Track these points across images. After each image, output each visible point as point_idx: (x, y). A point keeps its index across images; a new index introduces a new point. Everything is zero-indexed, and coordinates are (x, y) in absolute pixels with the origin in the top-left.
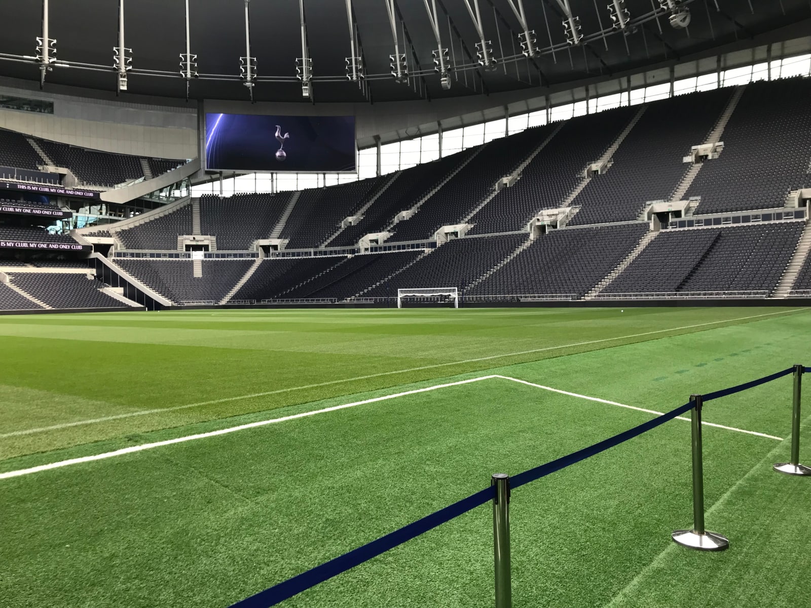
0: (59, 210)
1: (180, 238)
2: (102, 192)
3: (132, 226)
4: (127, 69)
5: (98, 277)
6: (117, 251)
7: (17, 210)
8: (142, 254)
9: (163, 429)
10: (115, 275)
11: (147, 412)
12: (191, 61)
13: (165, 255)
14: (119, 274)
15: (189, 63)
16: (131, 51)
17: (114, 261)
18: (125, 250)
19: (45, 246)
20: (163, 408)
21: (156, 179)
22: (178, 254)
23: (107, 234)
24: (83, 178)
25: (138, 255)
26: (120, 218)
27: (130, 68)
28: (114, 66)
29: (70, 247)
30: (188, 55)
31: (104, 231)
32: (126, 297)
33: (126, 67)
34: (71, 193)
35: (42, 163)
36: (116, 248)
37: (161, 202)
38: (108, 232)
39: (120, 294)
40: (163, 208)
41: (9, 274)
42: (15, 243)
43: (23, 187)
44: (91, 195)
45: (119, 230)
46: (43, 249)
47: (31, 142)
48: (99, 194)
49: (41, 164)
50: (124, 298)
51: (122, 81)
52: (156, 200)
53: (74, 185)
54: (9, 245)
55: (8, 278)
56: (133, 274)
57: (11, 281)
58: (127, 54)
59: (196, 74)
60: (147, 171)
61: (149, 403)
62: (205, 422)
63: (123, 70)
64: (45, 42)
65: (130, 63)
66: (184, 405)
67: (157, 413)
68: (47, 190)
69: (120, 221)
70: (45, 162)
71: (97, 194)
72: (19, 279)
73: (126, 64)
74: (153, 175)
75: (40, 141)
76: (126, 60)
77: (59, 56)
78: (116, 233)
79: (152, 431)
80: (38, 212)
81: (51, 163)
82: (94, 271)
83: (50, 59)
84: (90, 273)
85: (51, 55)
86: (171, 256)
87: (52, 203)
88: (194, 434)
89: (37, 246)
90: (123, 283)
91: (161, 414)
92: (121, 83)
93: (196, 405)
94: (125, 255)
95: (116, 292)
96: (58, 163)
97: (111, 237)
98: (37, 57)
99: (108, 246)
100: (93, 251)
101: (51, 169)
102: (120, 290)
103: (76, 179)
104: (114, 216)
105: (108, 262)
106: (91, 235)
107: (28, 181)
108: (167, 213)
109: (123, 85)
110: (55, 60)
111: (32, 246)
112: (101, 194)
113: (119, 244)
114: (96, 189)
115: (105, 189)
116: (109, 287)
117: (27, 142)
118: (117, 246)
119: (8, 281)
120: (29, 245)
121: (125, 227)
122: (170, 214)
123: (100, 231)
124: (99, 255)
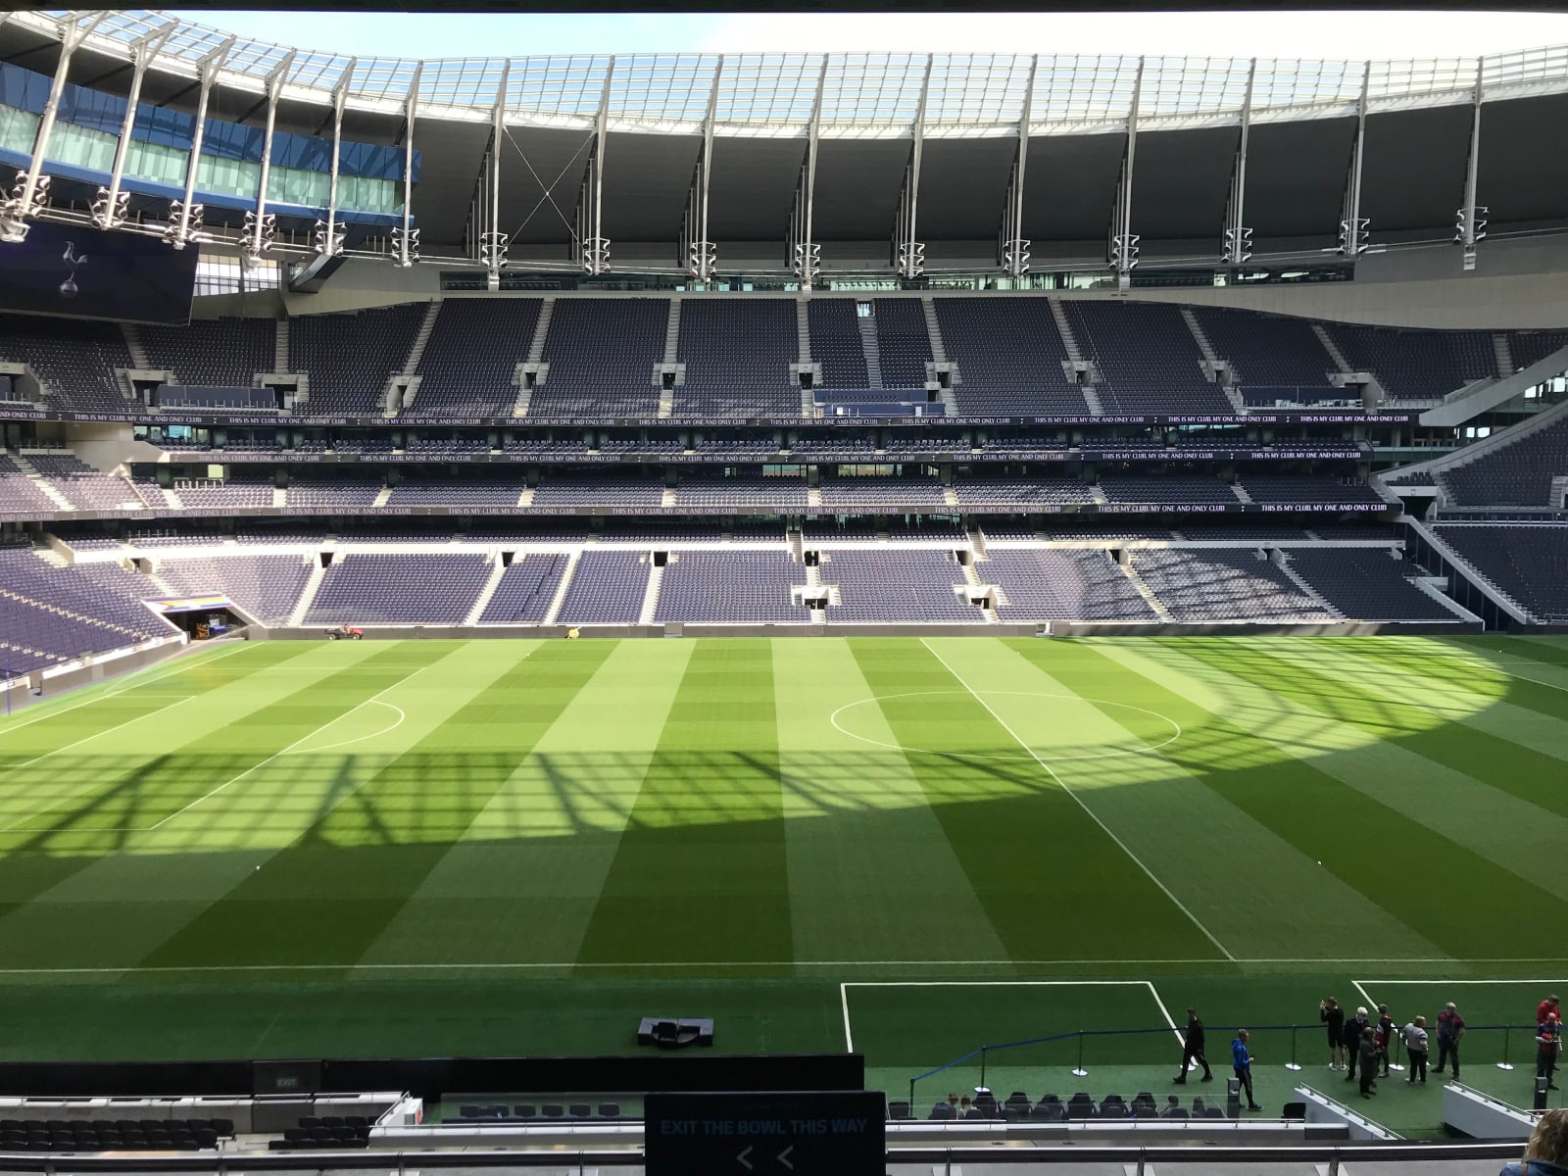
0: (1356, 448)
1: (1556, 481)
2: (1424, 411)
3: (1469, 460)
4: (1478, 238)
5: (1408, 554)
6: (1441, 511)
7: (1299, 456)
8: (1485, 514)
10: (1436, 555)
13: (1524, 517)
14: (1443, 555)
17: (1435, 529)
18: (1455, 509)
19: (1334, 508)
21: (1518, 375)
22: (1551, 515)
23: (1425, 480)
24: (1396, 390)
25: (1477, 516)
26: (1449, 449)
27: (1484, 235)
28: (1457, 238)
29: (1370, 508)
31: (1421, 474)
32: (1452, 598)
33: (1475, 236)
34: (1375, 419)
36: (1440, 505)
38: (1428, 474)
40: (1530, 421)
41: (1283, 550)
42: (1295, 505)
43: (1308, 419)
44: (1405, 418)
45: (1446, 468)
46: (1331, 512)
47: (1318, 329)
48: (1417, 418)
49: (1332, 372)
50: (1447, 597)
51: (1469, 257)
53: (1382, 403)
54: (1287, 508)
55: (1284, 558)
56: (1465, 555)
57: (1288, 562)
58: (1478, 214)
60: (1504, 359)
63: (1470, 240)
64: (1351, 225)
65: (1483, 229)
68: (1340, 419)
69: (1449, 453)
70: (1337, 366)
71: (1414, 414)
72: (1300, 560)
73: (1475, 230)
74: (1515, 368)
75: (1332, 327)
76: (1476, 224)
77: (1373, 240)
78: (1443, 475)
80: (1327, 455)
81: (1349, 370)
82: (1403, 544)
83: (1358, 247)
84: (1395, 546)
85: (1361, 241)
86: (1536, 516)
87: (1346, 436)
89: (1323, 508)
90: (1448, 570)
92: (1466, 261)
94: (1454, 516)
95: (1431, 585)
96: (1357, 366)
97: (1434, 485)
98: (1341, 249)
99: (1430, 499)
100: (1403, 512)
101: (1348, 377)
102: (1443, 581)
103: (1383, 392)
104: (1441, 445)
105: (1424, 531)
106: (1402, 482)
107: (1314, 406)
108: (1536, 429)
109: (1469, 263)
110: (1367, 246)
111: (1316, 508)
112: (1421, 416)
113: (1445, 499)
114: (1412, 405)
115: (1428, 404)
116: (1423, 575)
117: (1314, 333)
118: (1442, 499)
119: (1284, 562)
120: (1312, 508)
121: (1458, 464)
122: (1542, 431)
123: (1415, 474)
124: (1411, 520)
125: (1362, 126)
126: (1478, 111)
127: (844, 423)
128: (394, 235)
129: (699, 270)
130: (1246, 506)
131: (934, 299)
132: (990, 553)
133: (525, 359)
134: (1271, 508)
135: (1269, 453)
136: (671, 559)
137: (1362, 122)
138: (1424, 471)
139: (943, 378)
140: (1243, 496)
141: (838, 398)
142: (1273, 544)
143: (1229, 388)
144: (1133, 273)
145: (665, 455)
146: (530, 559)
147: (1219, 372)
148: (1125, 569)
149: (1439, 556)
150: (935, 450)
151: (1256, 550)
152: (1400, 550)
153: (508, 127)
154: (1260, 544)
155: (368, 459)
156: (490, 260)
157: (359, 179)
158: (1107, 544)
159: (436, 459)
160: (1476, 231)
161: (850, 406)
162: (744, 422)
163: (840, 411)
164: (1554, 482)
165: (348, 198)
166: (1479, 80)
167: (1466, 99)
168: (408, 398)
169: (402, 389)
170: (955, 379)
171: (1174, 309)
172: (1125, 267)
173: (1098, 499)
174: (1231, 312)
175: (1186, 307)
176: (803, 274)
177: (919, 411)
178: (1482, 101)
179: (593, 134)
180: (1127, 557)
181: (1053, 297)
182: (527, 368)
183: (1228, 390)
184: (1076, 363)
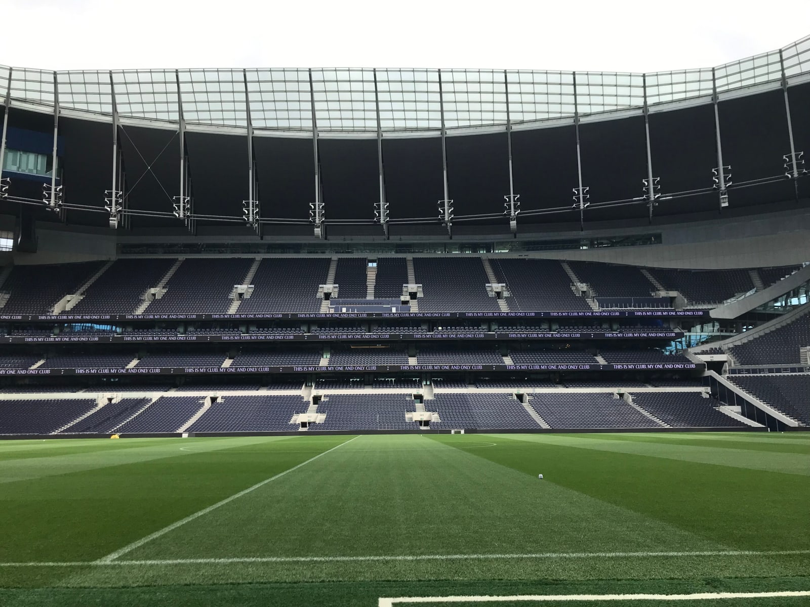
0: (672, 331)
1: (802, 349)
2: (711, 309)
3: (745, 341)
5: (713, 395)
6: (730, 368)
7: (636, 335)
8: (759, 369)
9: (750, 577)
10: (731, 393)
11: (736, 553)
12: (797, 159)
13: (786, 370)
14: (735, 392)
15: (794, 162)
16: (730, 168)
17: (728, 378)
18: (740, 367)
19: (661, 367)
20: (757, 551)
21: (768, 289)
22: (802, 368)
23: (720, 351)
24: (693, 299)
25: (754, 371)
26: (732, 334)
27: (731, 183)
28: (714, 186)
29: (684, 366)
30: (793, 154)
31: (716, 348)
32: (745, 416)
33: (726, 185)
34: (681, 314)
35: (655, 289)
36: (730, 365)
37: (776, 312)
38: (720, 349)
39: (738, 413)
40: (779, 319)
41: (631, 394)
42: (635, 365)
43: (640, 314)
44: (701, 313)
45: (731, 346)
46: (659, 370)
47: (645, 272)
48: (708, 312)
49: (653, 291)
50: (742, 417)
51: (723, 198)
52: (771, 311)
53: (685, 306)
54: (630, 367)
55: (630, 399)
56: (750, 392)
57: (633, 400)
58: (726, 171)
59: (804, 171)
60: (757, 282)
61: (740, 542)
62: (804, 576)
63: (723, 188)
64: (650, 182)
65: (730, 180)
66: (783, 550)
67: (747, 556)
68: (660, 313)
69: (731, 336)
70: (657, 288)
71: (706, 312)
72: (640, 399)
74: (765, 285)
75: (652, 270)
76: (725, 178)
77: (662, 191)
78: (729, 349)
79: (736, 578)
80: (653, 335)
81: (662, 288)
82: (709, 389)
83: (655, 195)
84: (704, 391)
85: (656, 192)
86: (793, 370)
87: (665, 326)
88: (787, 590)
89: (654, 367)
90: (740, 401)
91: (751, 559)
92: (722, 201)
93: (798, 552)
94: (740, 371)
95: (732, 411)
96: (668, 288)
97: (724, 354)
98: (644, 197)
99: (721, 364)
100: (706, 369)
101: (663, 294)
102: (738, 408)
103: (686, 300)
104: (726, 332)
105: (723, 379)
106: (704, 353)
107: (643, 307)
108: (784, 324)
109: (724, 202)
110: (660, 195)
111: (649, 367)
112: (710, 311)
113: (732, 361)
114: (705, 307)
115: (714, 306)
116: (725, 405)
117: (642, 272)
118: (731, 361)
119: (631, 401)
120: (647, 366)
121: (738, 343)
122: (788, 324)
123: (712, 349)
124: (712, 373)
125: (647, 120)
126: (716, 107)
127: (345, 316)
128: (45, 189)
129: (248, 217)
130: (603, 366)
131: (413, 258)
132: (436, 395)
133: (154, 286)
134: (619, 367)
135: (617, 334)
136: (219, 400)
137: (646, 118)
138: (718, 347)
139: (413, 296)
140: (601, 361)
141: (344, 303)
142: (623, 390)
143: (590, 299)
144: (519, 219)
145: (227, 336)
146: (124, 401)
147: (584, 292)
148: (526, 405)
149: (734, 392)
150: (402, 332)
151: (613, 394)
152: (708, 393)
153: (123, 126)
154: (615, 390)
155: (30, 340)
156: (111, 208)
157: (21, 153)
158: (514, 391)
159: (76, 339)
160: (726, 181)
161: (350, 307)
162: (280, 316)
163: (344, 310)
164: (801, 351)
165: (14, 163)
166: (714, 88)
167: (708, 101)
168: (69, 307)
169: (69, 301)
170: (420, 295)
171: (557, 263)
172: (513, 214)
173: (508, 361)
174: (591, 263)
175: (564, 261)
176: (315, 222)
177: (394, 310)
178: (718, 101)
179: (177, 132)
180: (526, 397)
181: (484, 258)
182: (153, 291)
183: (589, 301)
184: (496, 287)
